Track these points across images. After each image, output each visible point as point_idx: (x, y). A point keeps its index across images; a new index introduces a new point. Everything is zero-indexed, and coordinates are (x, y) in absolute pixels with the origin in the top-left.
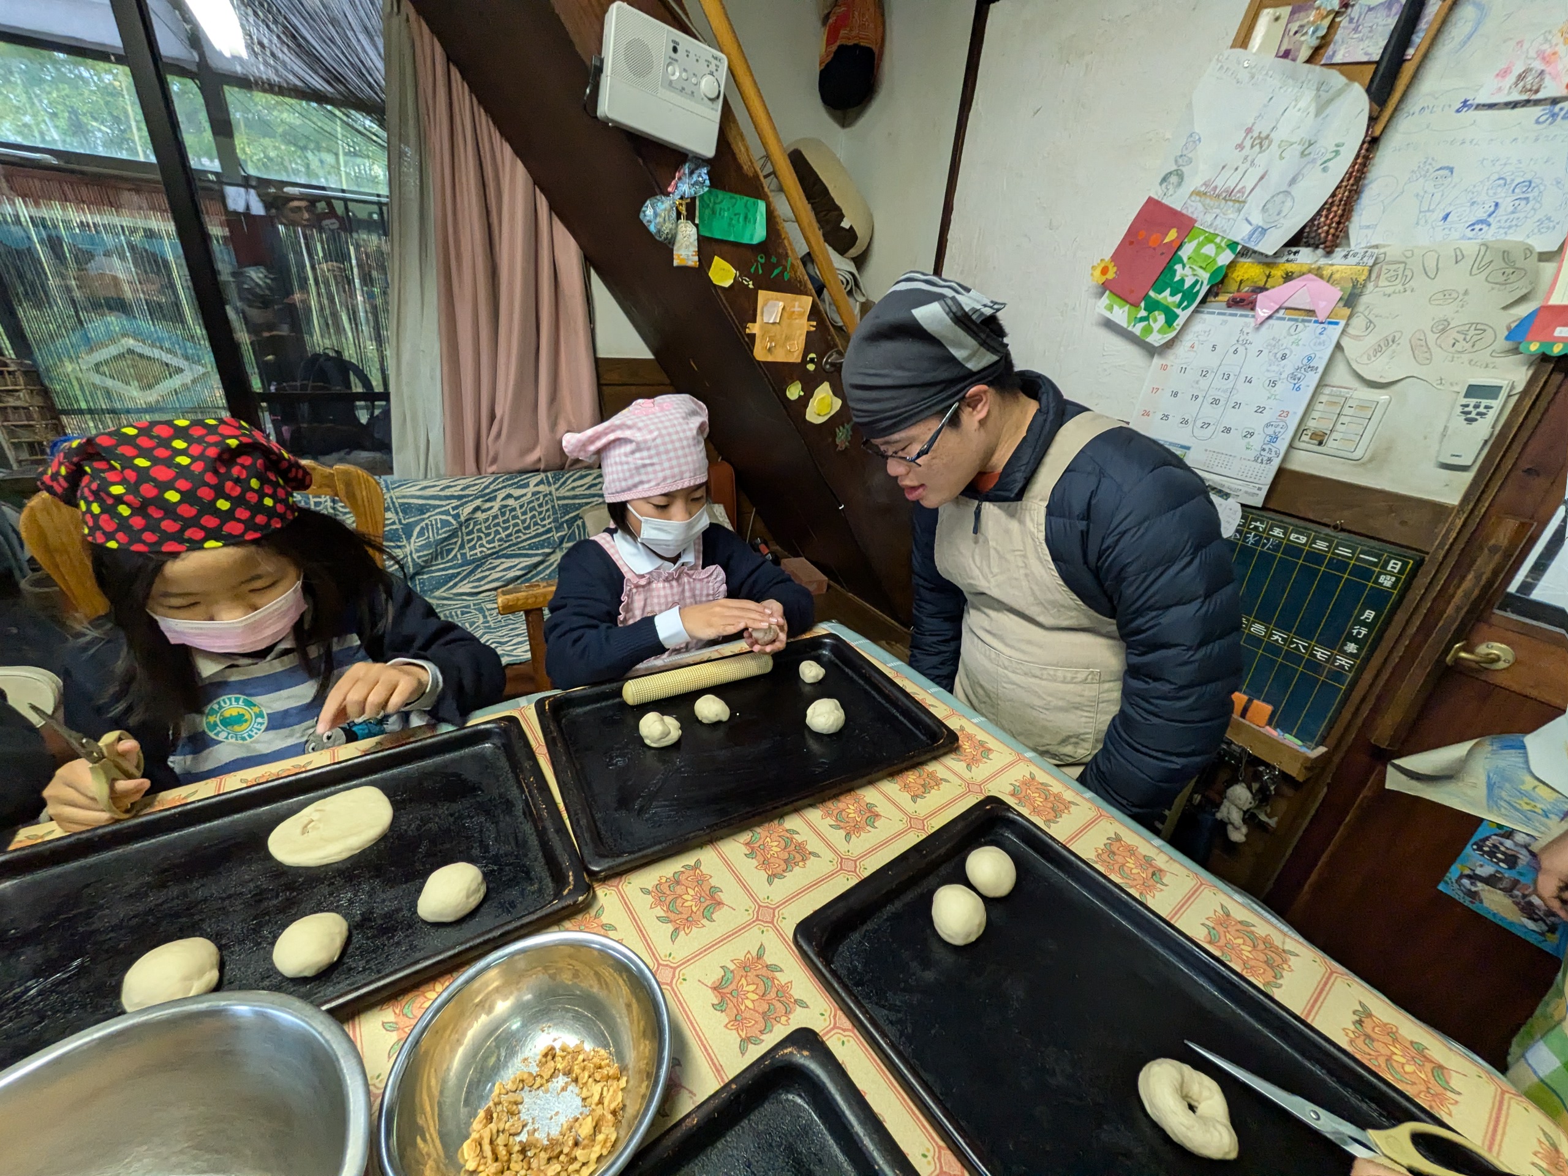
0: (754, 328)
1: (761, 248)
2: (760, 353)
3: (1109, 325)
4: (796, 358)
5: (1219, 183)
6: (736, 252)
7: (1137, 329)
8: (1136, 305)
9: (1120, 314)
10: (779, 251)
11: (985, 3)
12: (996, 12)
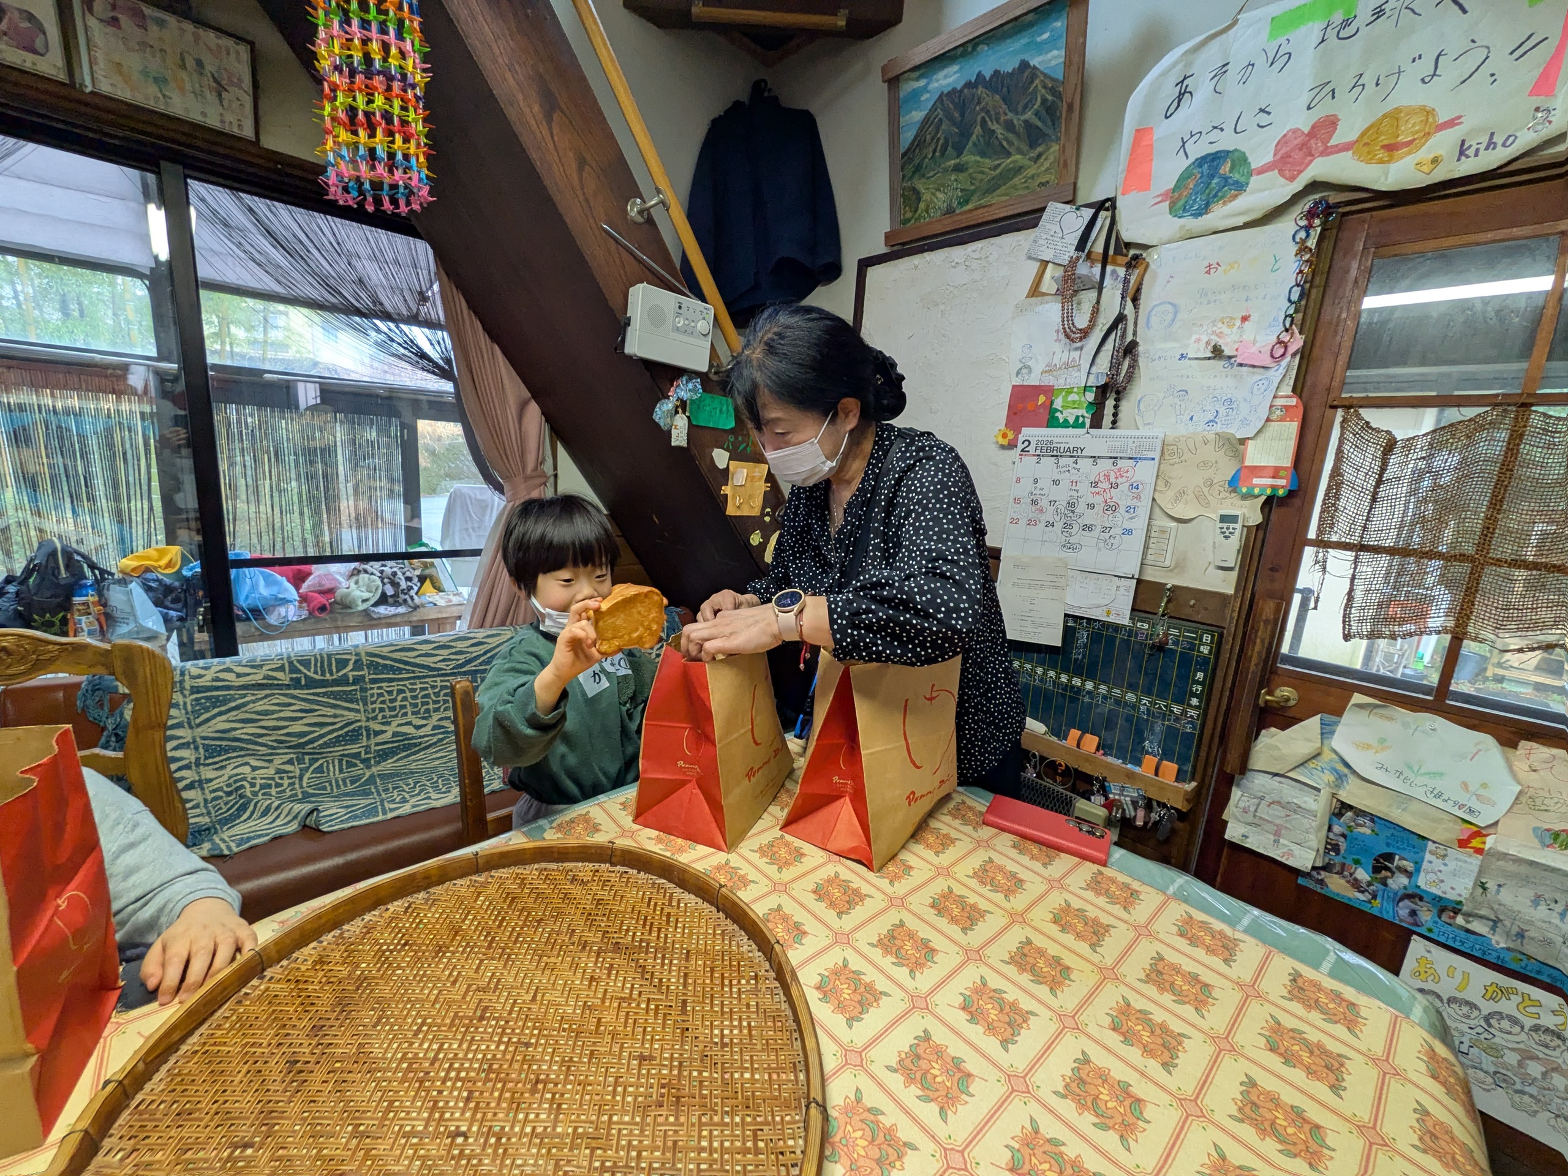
0: (726, 490)
1: (731, 430)
2: (731, 511)
4: (756, 512)
6: (714, 433)
10: (743, 432)
11: (864, 266)
12: (872, 273)
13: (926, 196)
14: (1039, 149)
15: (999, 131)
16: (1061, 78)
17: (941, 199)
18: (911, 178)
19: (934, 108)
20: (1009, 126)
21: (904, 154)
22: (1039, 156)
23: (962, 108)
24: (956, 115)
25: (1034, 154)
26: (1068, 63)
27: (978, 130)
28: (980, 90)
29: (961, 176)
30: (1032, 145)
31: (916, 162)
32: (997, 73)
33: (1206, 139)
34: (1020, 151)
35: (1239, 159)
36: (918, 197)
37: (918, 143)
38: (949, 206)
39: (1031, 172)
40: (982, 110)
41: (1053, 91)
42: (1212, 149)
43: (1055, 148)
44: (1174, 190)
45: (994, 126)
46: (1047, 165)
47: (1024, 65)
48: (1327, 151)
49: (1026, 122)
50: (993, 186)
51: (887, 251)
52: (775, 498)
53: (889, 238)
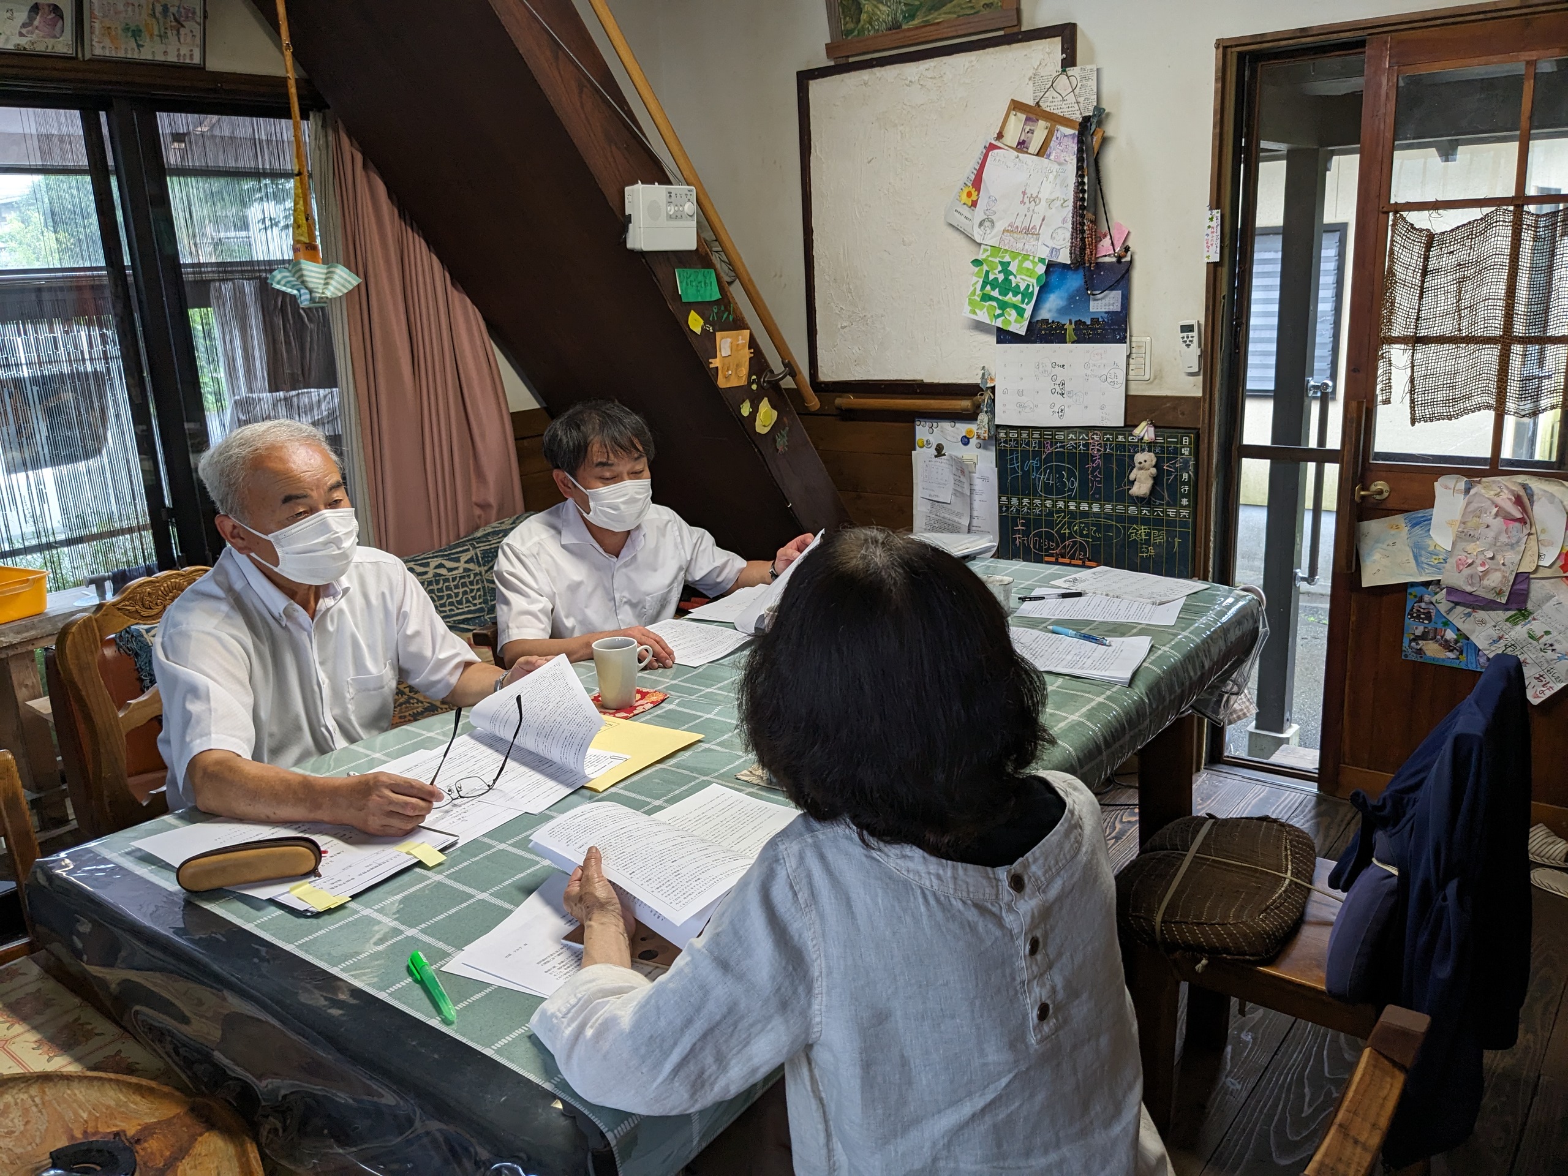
5: (1018, 223)
6: (702, 308)
10: (725, 301)
11: (804, 78)
12: (816, 87)
13: (868, 8)
17: (884, 12)
36: (859, 7)
38: (895, 19)
50: (939, 3)
51: (832, 63)
52: (758, 363)
53: (830, 49)
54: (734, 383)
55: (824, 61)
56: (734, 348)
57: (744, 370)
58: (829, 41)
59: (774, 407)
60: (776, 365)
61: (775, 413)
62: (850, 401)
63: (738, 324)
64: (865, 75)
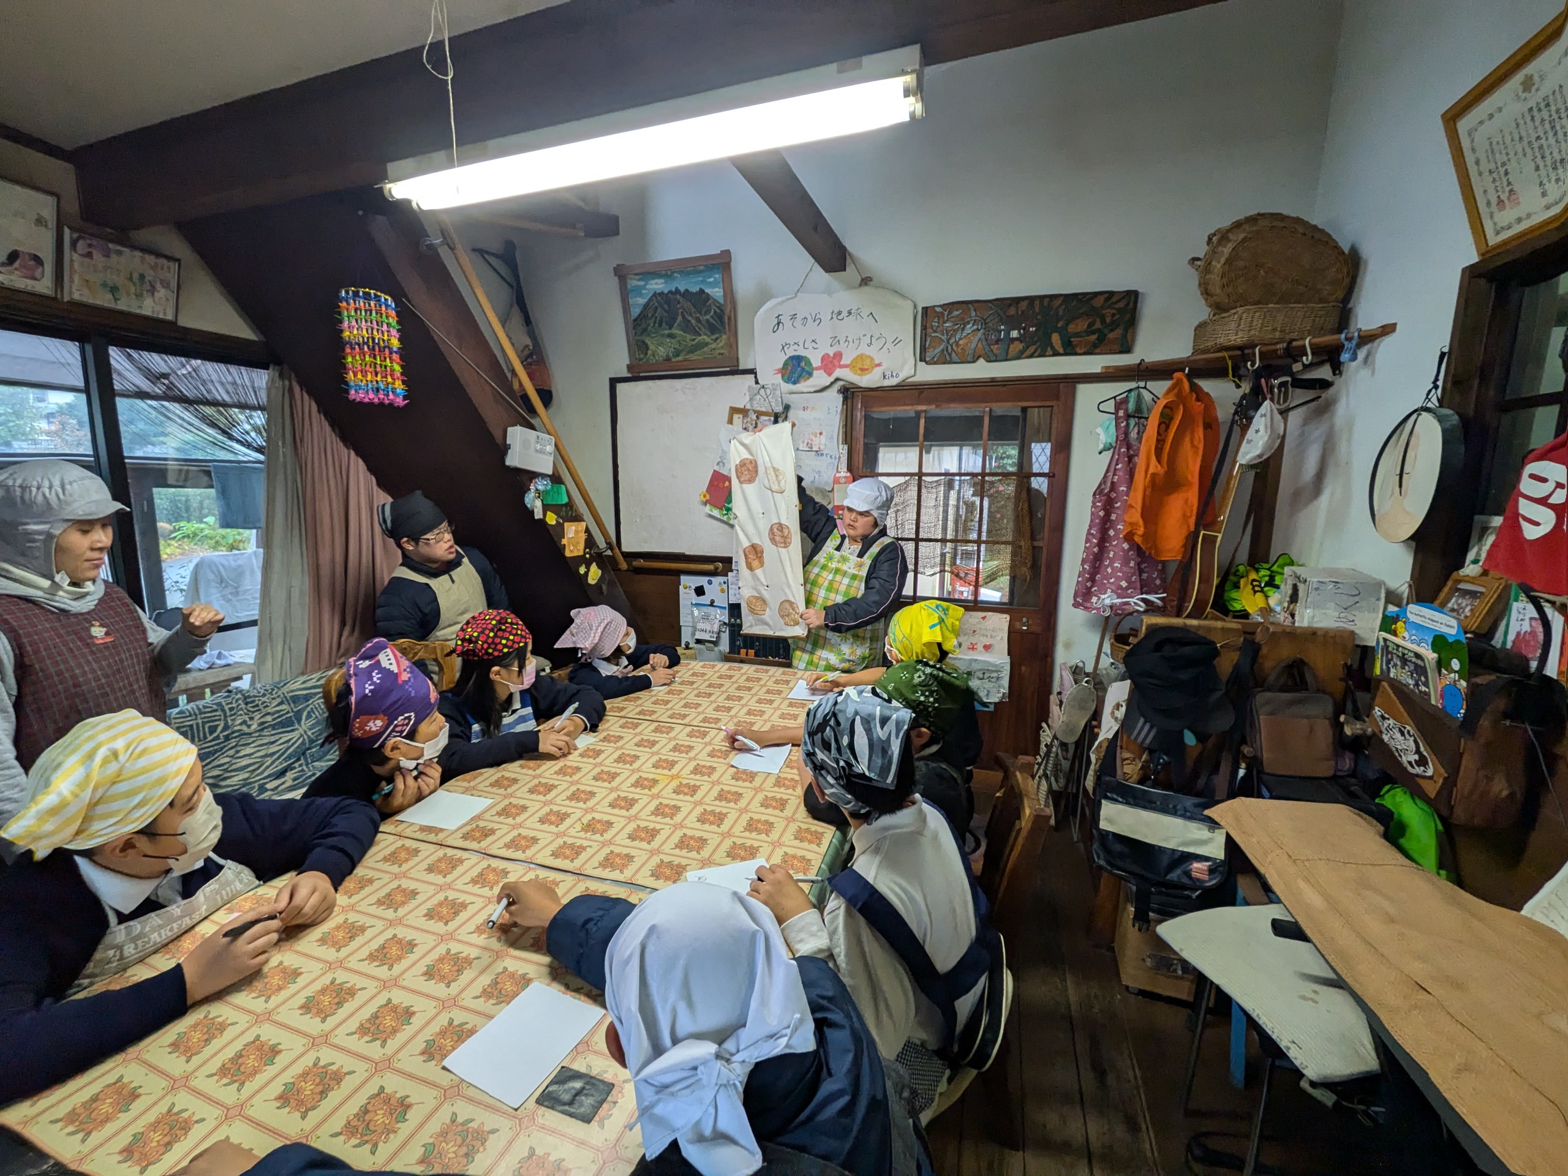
0: (564, 541)
1: (566, 505)
2: (568, 554)
3: (711, 516)
4: (581, 553)
6: (556, 509)
7: (725, 518)
8: (721, 509)
9: (716, 513)
10: (570, 505)
11: (614, 382)
12: (620, 387)
13: (652, 347)
14: (716, 336)
15: (693, 321)
16: (722, 301)
17: (662, 351)
18: (641, 334)
19: (650, 300)
20: (698, 320)
21: (635, 320)
22: (717, 339)
23: (668, 302)
24: (666, 307)
25: (714, 337)
26: (725, 296)
27: (680, 318)
28: (678, 297)
29: (673, 341)
30: (713, 333)
31: (644, 326)
32: (687, 290)
33: (793, 348)
34: (705, 334)
35: (808, 363)
36: (648, 349)
37: (642, 317)
38: (668, 355)
39: (713, 346)
40: (682, 307)
41: (718, 307)
42: (796, 353)
43: (724, 337)
44: (783, 368)
45: (690, 318)
46: (721, 344)
47: (702, 291)
48: (841, 367)
49: (708, 320)
50: (693, 349)
51: (629, 375)
52: (590, 542)
53: (630, 368)
54: (575, 554)
55: (625, 374)
56: (577, 532)
57: (582, 546)
58: (628, 362)
59: (599, 567)
60: (602, 544)
61: (600, 572)
62: (641, 563)
63: (578, 518)
64: (650, 383)
